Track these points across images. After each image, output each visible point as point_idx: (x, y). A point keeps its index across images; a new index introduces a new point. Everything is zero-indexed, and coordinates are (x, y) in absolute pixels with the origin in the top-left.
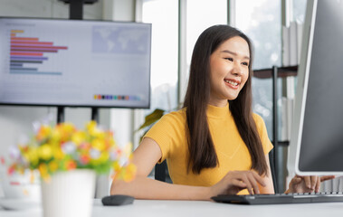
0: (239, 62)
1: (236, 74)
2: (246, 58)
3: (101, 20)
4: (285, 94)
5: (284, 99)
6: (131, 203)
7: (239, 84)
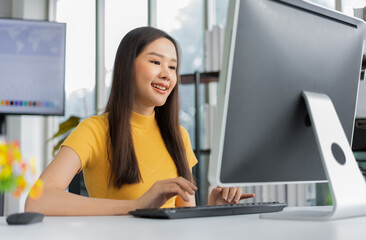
0: (166, 65)
1: (164, 78)
2: (173, 60)
3: (10, 18)
4: (207, 101)
5: (207, 106)
6: (41, 221)
7: (167, 89)
